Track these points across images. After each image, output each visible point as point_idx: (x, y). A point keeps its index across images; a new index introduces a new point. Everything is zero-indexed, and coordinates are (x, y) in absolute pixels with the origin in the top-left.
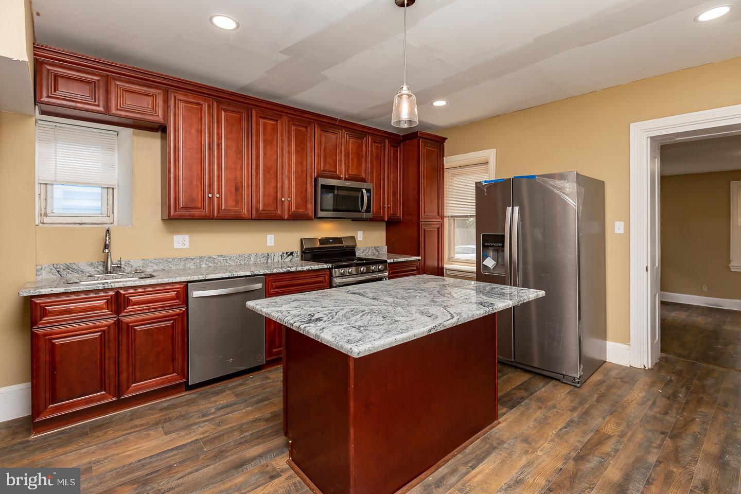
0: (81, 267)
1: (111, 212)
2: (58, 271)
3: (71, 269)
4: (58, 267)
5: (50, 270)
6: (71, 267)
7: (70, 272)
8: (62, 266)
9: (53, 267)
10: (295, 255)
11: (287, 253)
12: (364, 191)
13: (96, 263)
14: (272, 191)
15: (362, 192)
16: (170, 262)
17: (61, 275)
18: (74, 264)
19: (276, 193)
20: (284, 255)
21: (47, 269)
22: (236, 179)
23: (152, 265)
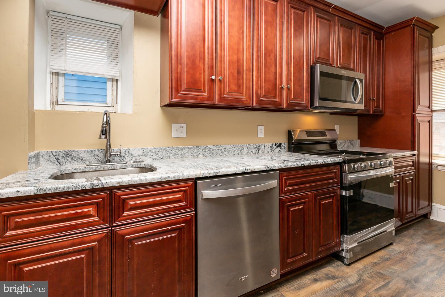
0: (81, 155)
1: (115, 103)
2: (57, 159)
3: (70, 157)
4: (57, 154)
5: (48, 157)
6: (70, 154)
7: (70, 160)
8: (61, 154)
9: (51, 154)
10: (283, 146)
11: (276, 144)
12: (358, 81)
13: (96, 151)
14: (272, 77)
15: (356, 82)
16: (168, 151)
17: (59, 163)
18: (74, 151)
19: (276, 79)
20: (274, 146)
21: (45, 157)
22: (238, 61)
23: (152, 154)
